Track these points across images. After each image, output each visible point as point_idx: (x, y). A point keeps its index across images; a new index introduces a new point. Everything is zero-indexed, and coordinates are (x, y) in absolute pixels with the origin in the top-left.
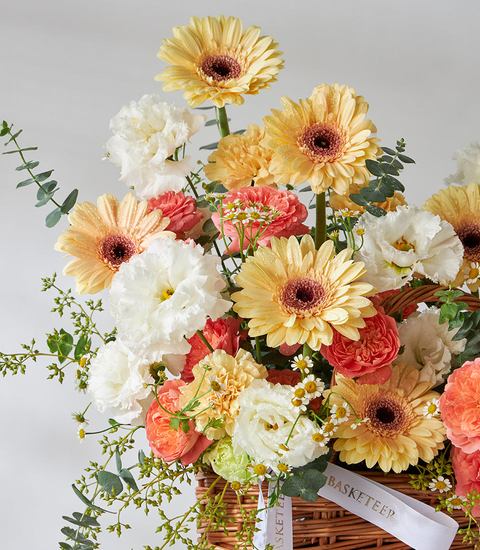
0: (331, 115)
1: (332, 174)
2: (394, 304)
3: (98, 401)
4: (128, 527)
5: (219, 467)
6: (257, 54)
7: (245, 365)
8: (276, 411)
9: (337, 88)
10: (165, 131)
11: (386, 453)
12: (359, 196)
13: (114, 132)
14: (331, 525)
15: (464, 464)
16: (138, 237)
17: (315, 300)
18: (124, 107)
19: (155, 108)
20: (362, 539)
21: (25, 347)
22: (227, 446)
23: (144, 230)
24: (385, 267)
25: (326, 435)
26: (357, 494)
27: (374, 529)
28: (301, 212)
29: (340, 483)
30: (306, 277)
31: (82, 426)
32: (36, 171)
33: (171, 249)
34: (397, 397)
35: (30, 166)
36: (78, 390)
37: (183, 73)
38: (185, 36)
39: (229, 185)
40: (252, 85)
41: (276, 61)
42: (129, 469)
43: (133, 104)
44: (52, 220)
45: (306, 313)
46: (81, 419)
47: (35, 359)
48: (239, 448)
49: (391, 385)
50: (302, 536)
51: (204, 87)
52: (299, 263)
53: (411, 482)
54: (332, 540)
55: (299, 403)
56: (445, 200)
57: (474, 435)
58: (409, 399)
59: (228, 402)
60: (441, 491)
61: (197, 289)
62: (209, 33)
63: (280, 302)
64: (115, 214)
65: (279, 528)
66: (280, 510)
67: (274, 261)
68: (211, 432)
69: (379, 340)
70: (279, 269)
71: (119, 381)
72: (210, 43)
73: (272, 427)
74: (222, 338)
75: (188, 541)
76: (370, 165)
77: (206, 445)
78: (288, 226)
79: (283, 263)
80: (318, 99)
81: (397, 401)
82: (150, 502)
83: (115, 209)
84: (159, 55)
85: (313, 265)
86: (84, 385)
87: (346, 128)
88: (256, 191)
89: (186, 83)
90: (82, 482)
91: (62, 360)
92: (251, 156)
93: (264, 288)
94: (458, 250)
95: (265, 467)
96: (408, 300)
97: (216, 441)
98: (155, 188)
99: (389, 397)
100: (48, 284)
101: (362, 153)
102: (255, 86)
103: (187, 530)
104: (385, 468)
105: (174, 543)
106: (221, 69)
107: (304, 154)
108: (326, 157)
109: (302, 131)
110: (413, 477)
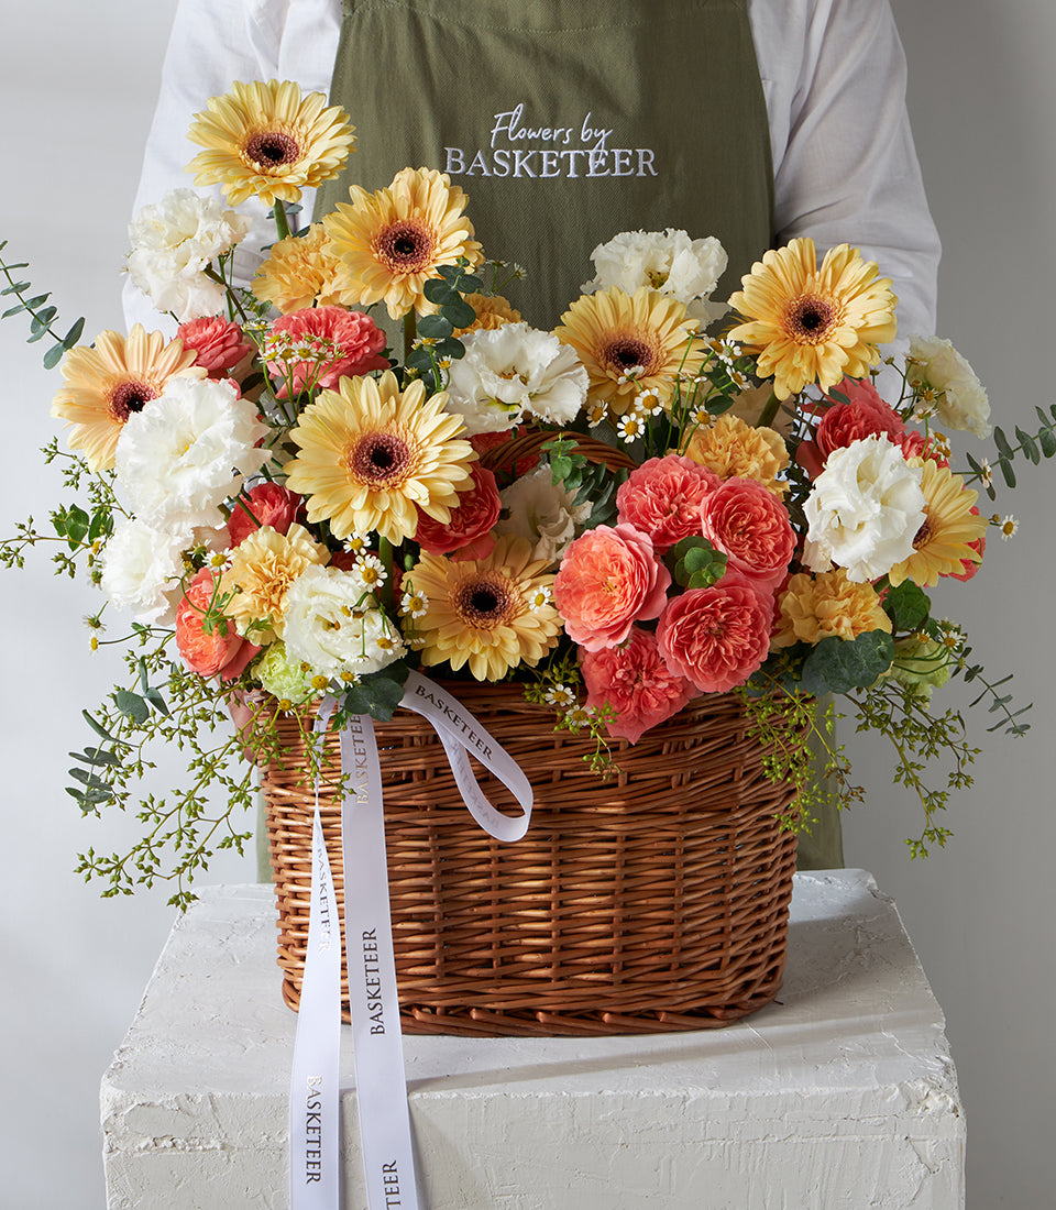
0: (417, 210)
1: (414, 287)
2: (498, 459)
3: (114, 596)
4: (152, 765)
5: (271, 682)
6: (320, 130)
7: (299, 544)
8: (336, 605)
10: (197, 237)
14: (426, 754)
15: (594, 666)
17: (397, 465)
22: (278, 655)
24: (489, 406)
28: (377, 339)
29: (432, 695)
30: (385, 431)
31: (94, 633)
32: (27, 295)
33: (192, 389)
34: (501, 577)
35: (18, 288)
36: (91, 586)
37: (221, 159)
38: (224, 109)
39: (283, 307)
40: (312, 174)
41: (346, 139)
42: (157, 688)
44: (52, 359)
46: (96, 624)
48: (294, 657)
49: (493, 563)
50: (392, 769)
51: (247, 178)
52: (377, 413)
53: (526, 693)
54: (430, 774)
57: (596, 627)
58: (518, 580)
59: (277, 595)
60: (563, 704)
62: (257, 104)
64: (122, 357)
65: (362, 759)
67: (343, 411)
68: (256, 635)
70: (351, 422)
71: (142, 569)
72: (259, 117)
73: (333, 625)
74: (276, 511)
77: (253, 653)
78: (358, 359)
79: (356, 413)
80: (400, 189)
81: (501, 582)
82: (184, 732)
85: (396, 416)
86: (98, 577)
87: (436, 227)
88: (318, 314)
89: (225, 172)
90: (103, 712)
91: (73, 546)
92: (311, 267)
94: (582, 381)
95: (326, 679)
97: (265, 648)
99: (490, 578)
102: (316, 175)
103: (225, 766)
105: (209, 783)
106: (272, 151)
107: (381, 261)
108: (409, 265)
109: (379, 231)
110: (527, 686)
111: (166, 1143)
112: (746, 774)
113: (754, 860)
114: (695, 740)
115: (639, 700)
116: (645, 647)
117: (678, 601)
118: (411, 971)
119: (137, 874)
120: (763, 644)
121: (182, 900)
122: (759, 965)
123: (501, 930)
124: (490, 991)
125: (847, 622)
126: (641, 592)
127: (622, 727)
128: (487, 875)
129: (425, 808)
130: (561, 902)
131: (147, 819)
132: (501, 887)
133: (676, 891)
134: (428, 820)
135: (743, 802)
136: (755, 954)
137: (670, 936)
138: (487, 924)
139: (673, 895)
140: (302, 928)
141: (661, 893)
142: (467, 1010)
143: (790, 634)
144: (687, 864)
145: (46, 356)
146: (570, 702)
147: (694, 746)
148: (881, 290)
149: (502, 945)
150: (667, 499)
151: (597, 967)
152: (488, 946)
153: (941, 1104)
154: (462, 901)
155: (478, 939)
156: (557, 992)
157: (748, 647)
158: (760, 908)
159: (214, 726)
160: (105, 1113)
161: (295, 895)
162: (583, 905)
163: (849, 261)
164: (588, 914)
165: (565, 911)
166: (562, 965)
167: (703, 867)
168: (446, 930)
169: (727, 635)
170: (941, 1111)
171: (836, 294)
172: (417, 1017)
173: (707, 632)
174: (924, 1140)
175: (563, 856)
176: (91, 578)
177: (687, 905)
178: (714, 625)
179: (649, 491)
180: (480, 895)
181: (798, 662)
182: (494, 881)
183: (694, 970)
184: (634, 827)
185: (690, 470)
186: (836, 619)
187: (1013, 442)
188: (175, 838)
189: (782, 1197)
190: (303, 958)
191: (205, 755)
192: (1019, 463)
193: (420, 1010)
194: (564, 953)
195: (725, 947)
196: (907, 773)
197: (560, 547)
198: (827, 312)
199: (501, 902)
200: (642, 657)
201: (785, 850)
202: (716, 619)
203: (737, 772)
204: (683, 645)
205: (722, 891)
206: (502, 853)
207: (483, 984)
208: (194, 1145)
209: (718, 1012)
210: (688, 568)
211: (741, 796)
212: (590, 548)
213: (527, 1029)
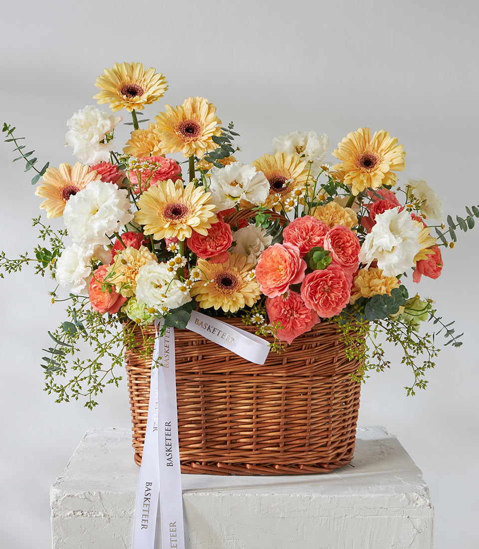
0: (195, 115)
1: (194, 146)
2: (231, 219)
3: (61, 281)
4: (78, 350)
5: (130, 313)
6: (153, 83)
7: (144, 253)
8: (160, 277)
9: (198, 99)
10: (98, 125)
11: (226, 301)
12: (210, 158)
13: (70, 128)
14: (198, 349)
15: (273, 308)
17: (183, 214)
18: (74, 113)
19: (92, 112)
20: (217, 357)
21: (22, 256)
22: (134, 301)
23: (86, 182)
24: (226, 198)
25: (188, 287)
26: (212, 329)
27: (224, 351)
28: (177, 168)
29: (202, 322)
30: (178, 202)
31: (53, 297)
32: (25, 151)
33: (98, 185)
34: (234, 271)
35: (20, 148)
36: (51, 279)
37: (110, 94)
38: (111, 74)
40: (148, 100)
41: (164, 86)
42: (81, 321)
43: (80, 111)
44: (35, 180)
45: (177, 221)
47: (27, 263)
48: (141, 300)
49: (230, 265)
50: (182, 356)
51: (121, 101)
52: (174, 194)
53: (243, 320)
54: (200, 358)
55: (172, 269)
56: (262, 162)
57: (274, 286)
58: (241, 272)
59: (134, 275)
60: (259, 323)
61: (113, 207)
62: (125, 72)
63: (162, 216)
64: (70, 174)
65: (167, 349)
66: (167, 339)
67: (159, 193)
68: (124, 292)
69: (221, 237)
70: (162, 198)
71: (73, 269)
72: (126, 78)
73: (159, 286)
74: (132, 242)
75: (111, 355)
76: (214, 138)
77: (123, 301)
79: (165, 194)
80: (187, 105)
81: (233, 274)
82: (92, 337)
83: (70, 171)
84: (96, 85)
85: (182, 196)
86: (54, 275)
87: (203, 122)
88: (152, 159)
89: (111, 99)
90: (56, 333)
92: (149, 140)
93: (154, 209)
94: (267, 186)
95: (154, 309)
96: (239, 216)
97: (128, 299)
98: (94, 159)
99: (229, 272)
100: (36, 222)
101: (212, 134)
102: (150, 100)
103: (111, 348)
104: (225, 310)
106: (132, 92)
107: (179, 136)
108: (191, 138)
109: (178, 124)
110: (243, 317)
111: (79, 513)
112: (338, 360)
113: (342, 399)
114: (317, 344)
115: (293, 323)
116: (295, 299)
117: (310, 276)
118: (191, 446)
119: (71, 393)
120: (347, 296)
121: (90, 405)
122: (344, 446)
123: (231, 428)
124: (226, 455)
125: (384, 288)
126: (294, 270)
127: (284, 336)
128: (225, 403)
129: (198, 373)
130: (257, 415)
131: (76, 369)
132: (231, 409)
133: (308, 411)
134: (199, 379)
135: (337, 373)
136: (342, 441)
137: (305, 431)
138: (225, 425)
139: (307, 413)
140: (143, 429)
141: (302, 412)
142: (216, 464)
143: (359, 294)
144: (313, 399)
145: (33, 180)
146: (262, 322)
147: (316, 346)
148: (399, 150)
149: (231, 435)
150: (304, 233)
151: (273, 445)
152: (225, 435)
153: (424, 502)
154: (214, 415)
155: (220, 432)
156: (255, 456)
157: (341, 297)
158: (344, 421)
159: (105, 336)
160: (52, 499)
161: (140, 414)
162: (267, 417)
163: (385, 137)
164: (269, 421)
165: (259, 420)
166: (258, 443)
167: (320, 401)
168: (206, 428)
169: (332, 292)
170: (424, 505)
171: (379, 151)
172: (194, 466)
173: (323, 290)
174: (416, 518)
175: (258, 395)
176: (51, 276)
177: (312, 418)
178: (326, 286)
179: (296, 230)
180: (221, 412)
181: (362, 308)
182: (228, 406)
183: (315, 446)
184: (289, 382)
185: (315, 222)
186: (379, 287)
187: (456, 223)
188: (88, 379)
189: (353, 543)
190: (143, 442)
191: (102, 345)
192: (458, 231)
193: (195, 463)
194: (258, 438)
195: (329, 437)
196: (408, 360)
197: (257, 257)
198: (375, 159)
199: (231, 415)
200: (294, 304)
201: (355, 397)
202: (327, 284)
203: (335, 359)
204: (312, 295)
205: (328, 411)
206: (231, 394)
207: (222, 452)
208: (92, 515)
209: (326, 466)
210: (315, 261)
211: (337, 369)
212: (271, 253)
213: (242, 472)
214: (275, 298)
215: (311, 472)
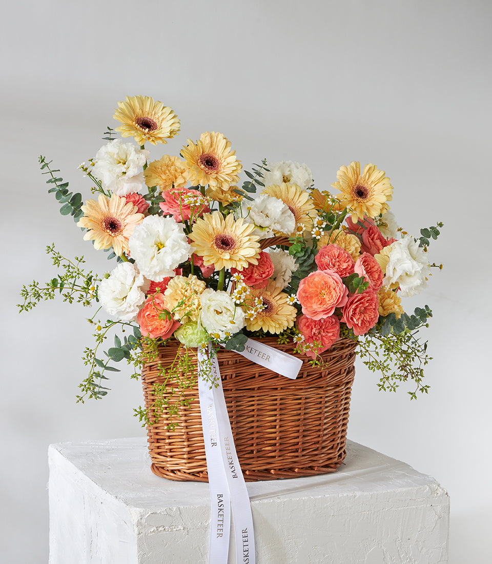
0: (212, 149)
6: (164, 116)
9: (215, 134)
11: (273, 324)
14: (233, 368)
15: (304, 328)
16: (123, 217)
17: (232, 245)
20: (249, 374)
23: (125, 214)
30: (224, 234)
35: (57, 180)
37: (129, 127)
38: (126, 106)
41: (177, 120)
45: (231, 252)
52: (219, 226)
53: (279, 340)
55: (240, 298)
57: (319, 310)
62: (137, 105)
63: (215, 247)
64: (108, 205)
67: (208, 226)
69: (263, 265)
72: (138, 111)
73: (220, 313)
77: (178, 327)
79: (211, 227)
80: (206, 140)
84: (115, 118)
87: (221, 155)
93: (204, 240)
98: (124, 191)
102: (172, 133)
106: (148, 125)
109: (199, 157)
111: (162, 529)
114: (331, 358)
117: (352, 299)
120: (377, 316)
123: (257, 438)
124: (254, 463)
126: (340, 295)
128: (253, 416)
129: (231, 390)
130: (280, 425)
132: (258, 421)
133: (322, 418)
134: (232, 395)
135: (343, 382)
137: (320, 436)
138: (252, 436)
139: (321, 420)
141: (317, 419)
142: (246, 471)
144: (326, 407)
148: (386, 182)
149: (257, 444)
150: (334, 260)
151: (293, 451)
152: (252, 445)
153: (442, 492)
154: (244, 427)
155: (248, 442)
156: (279, 462)
157: (373, 317)
160: (136, 518)
162: (288, 426)
163: (374, 170)
164: (290, 429)
165: (281, 429)
166: (280, 450)
167: (330, 408)
169: (365, 313)
170: (443, 494)
171: (369, 183)
174: (437, 506)
175: (281, 406)
177: (325, 424)
178: (362, 308)
179: (327, 257)
180: (251, 424)
182: (256, 418)
183: (326, 449)
184: (308, 393)
185: (339, 250)
194: (281, 445)
195: (335, 440)
198: (366, 190)
199: (258, 427)
202: (363, 306)
203: (342, 370)
204: (353, 316)
205: (336, 417)
206: (259, 407)
207: (252, 460)
208: (172, 529)
209: (332, 466)
210: (354, 285)
211: (344, 380)
212: (313, 279)
213: (268, 477)
214: (320, 320)
215: (322, 472)
